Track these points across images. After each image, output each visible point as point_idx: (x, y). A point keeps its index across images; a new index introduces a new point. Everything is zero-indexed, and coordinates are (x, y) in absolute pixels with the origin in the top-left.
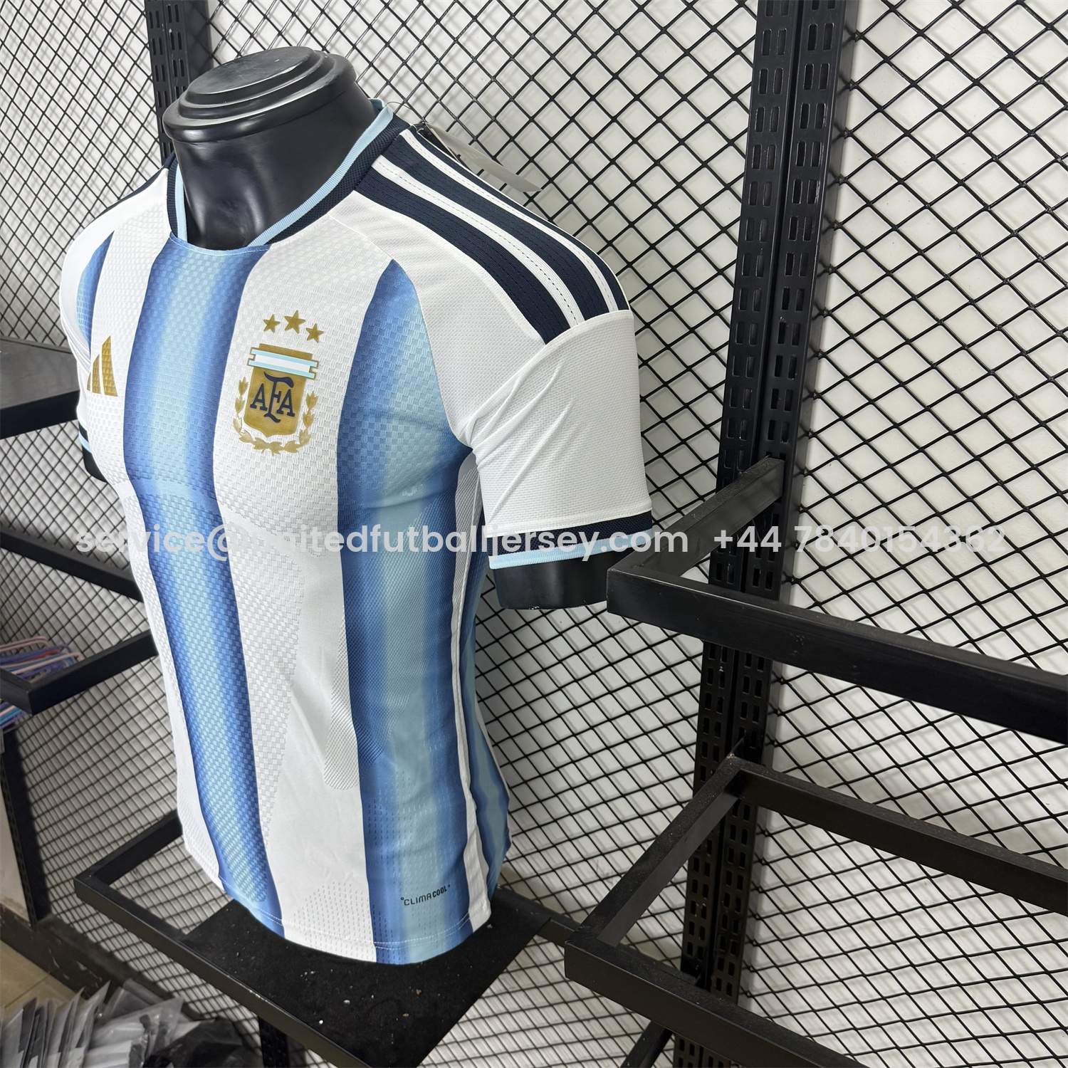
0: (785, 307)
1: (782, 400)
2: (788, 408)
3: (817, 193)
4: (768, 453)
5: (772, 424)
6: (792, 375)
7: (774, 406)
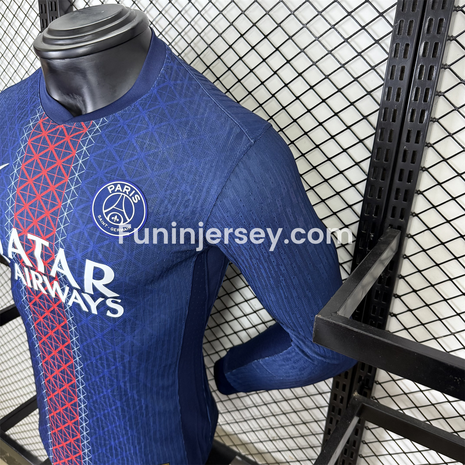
0: (408, 140)
1: (402, 195)
2: (405, 200)
3: (434, 74)
4: (390, 225)
5: (394, 208)
6: (409, 181)
7: (396, 198)
